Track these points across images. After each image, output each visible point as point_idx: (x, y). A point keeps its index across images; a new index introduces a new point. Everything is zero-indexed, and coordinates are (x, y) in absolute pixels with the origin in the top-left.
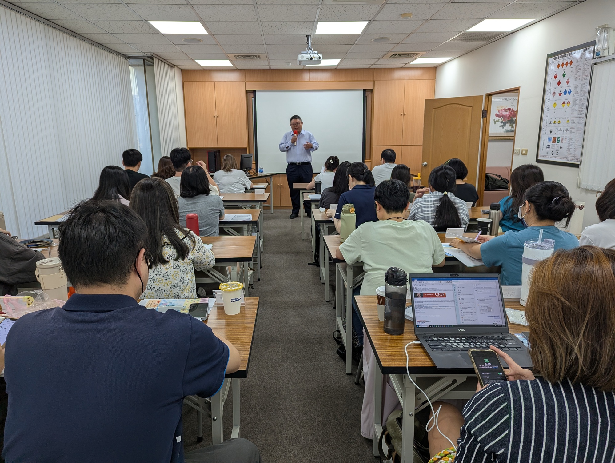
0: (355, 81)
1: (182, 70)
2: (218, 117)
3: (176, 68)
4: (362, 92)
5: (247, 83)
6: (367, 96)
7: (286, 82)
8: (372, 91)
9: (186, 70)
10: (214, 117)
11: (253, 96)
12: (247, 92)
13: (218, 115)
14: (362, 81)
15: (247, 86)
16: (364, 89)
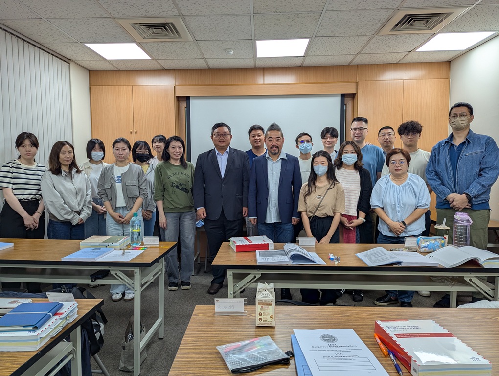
0: (329, 83)
1: (89, 71)
2: (136, 132)
3: (72, 64)
4: (339, 99)
5: (176, 87)
6: (346, 105)
7: (232, 85)
8: (353, 96)
9: (96, 71)
10: (131, 132)
11: (186, 106)
12: (179, 99)
13: (136, 131)
14: (341, 82)
15: (176, 91)
16: (341, 94)
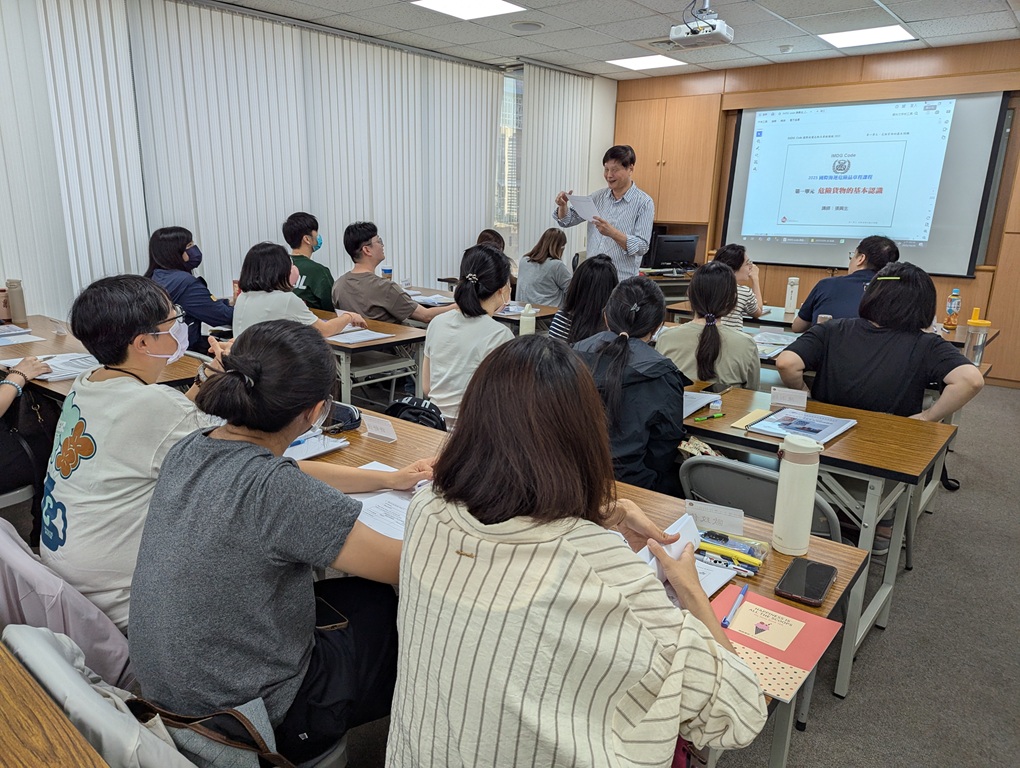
0: (980, 73)
1: (618, 81)
3: (595, 78)
4: (999, 99)
5: (725, 97)
6: (1014, 109)
9: (625, 80)
10: (659, 163)
12: (727, 114)
13: (665, 161)
14: (1004, 71)
15: (724, 102)
16: (1004, 92)
